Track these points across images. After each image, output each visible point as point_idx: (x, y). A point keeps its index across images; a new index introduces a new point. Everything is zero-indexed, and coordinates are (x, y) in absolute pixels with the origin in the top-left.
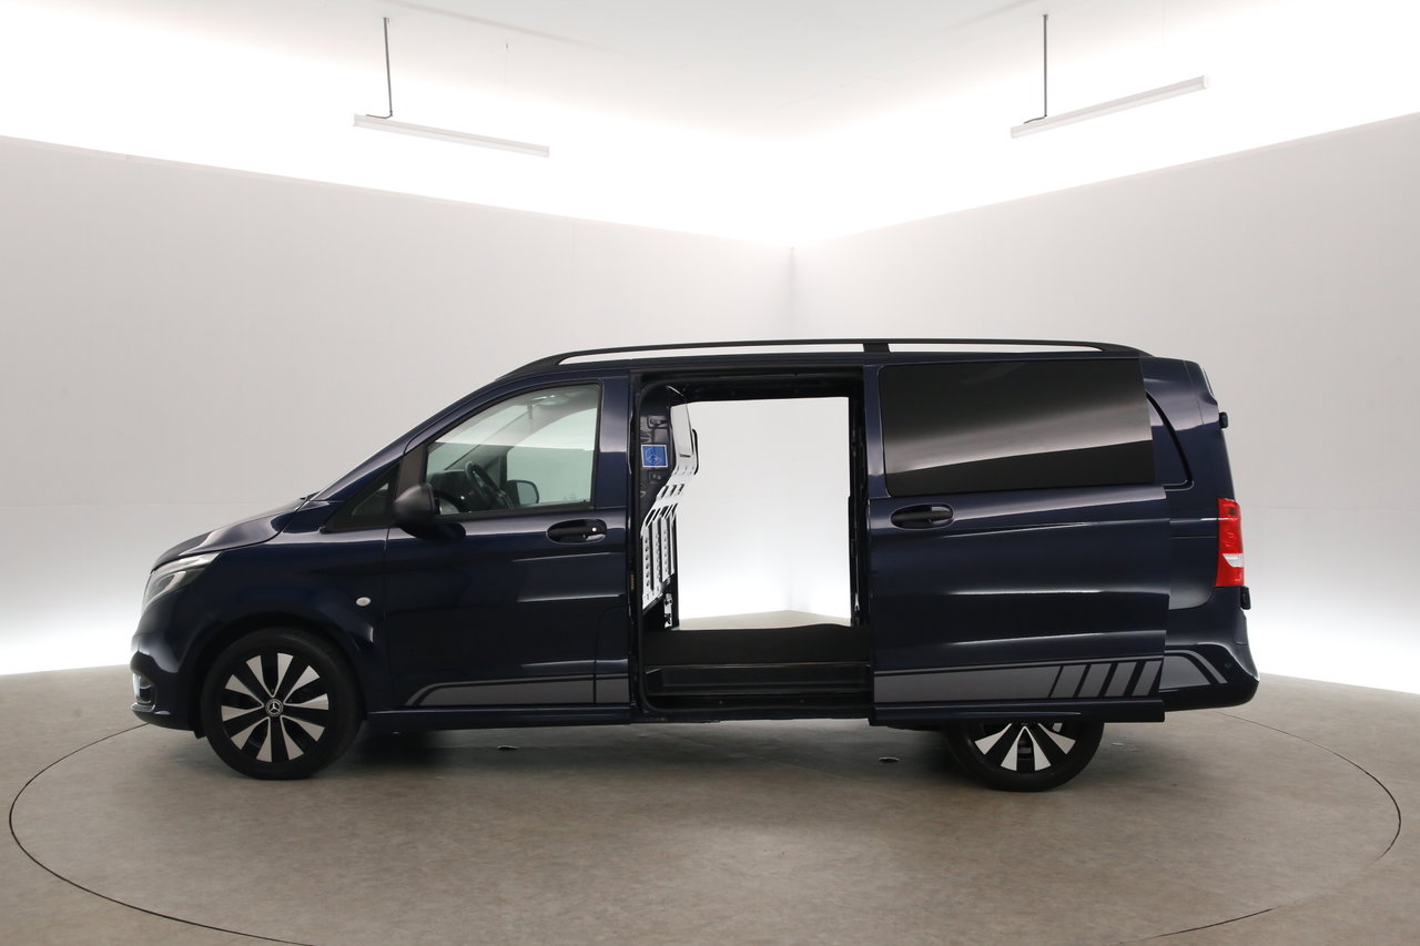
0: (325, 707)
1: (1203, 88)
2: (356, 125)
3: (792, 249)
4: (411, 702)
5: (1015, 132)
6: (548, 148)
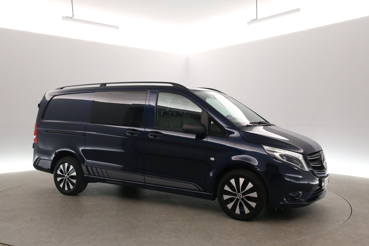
1: (299, 11)
2: (63, 19)
3: (188, 55)
5: (248, 23)
6: (118, 26)
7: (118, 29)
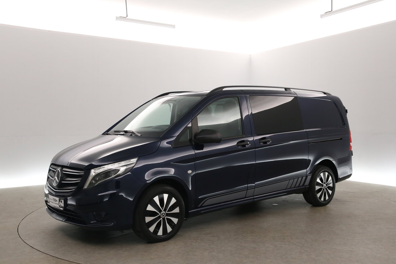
0: (178, 211)
2: (116, 20)
3: (251, 55)
4: (199, 206)
5: (322, 16)
6: (175, 25)
7: (175, 28)
